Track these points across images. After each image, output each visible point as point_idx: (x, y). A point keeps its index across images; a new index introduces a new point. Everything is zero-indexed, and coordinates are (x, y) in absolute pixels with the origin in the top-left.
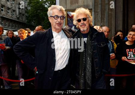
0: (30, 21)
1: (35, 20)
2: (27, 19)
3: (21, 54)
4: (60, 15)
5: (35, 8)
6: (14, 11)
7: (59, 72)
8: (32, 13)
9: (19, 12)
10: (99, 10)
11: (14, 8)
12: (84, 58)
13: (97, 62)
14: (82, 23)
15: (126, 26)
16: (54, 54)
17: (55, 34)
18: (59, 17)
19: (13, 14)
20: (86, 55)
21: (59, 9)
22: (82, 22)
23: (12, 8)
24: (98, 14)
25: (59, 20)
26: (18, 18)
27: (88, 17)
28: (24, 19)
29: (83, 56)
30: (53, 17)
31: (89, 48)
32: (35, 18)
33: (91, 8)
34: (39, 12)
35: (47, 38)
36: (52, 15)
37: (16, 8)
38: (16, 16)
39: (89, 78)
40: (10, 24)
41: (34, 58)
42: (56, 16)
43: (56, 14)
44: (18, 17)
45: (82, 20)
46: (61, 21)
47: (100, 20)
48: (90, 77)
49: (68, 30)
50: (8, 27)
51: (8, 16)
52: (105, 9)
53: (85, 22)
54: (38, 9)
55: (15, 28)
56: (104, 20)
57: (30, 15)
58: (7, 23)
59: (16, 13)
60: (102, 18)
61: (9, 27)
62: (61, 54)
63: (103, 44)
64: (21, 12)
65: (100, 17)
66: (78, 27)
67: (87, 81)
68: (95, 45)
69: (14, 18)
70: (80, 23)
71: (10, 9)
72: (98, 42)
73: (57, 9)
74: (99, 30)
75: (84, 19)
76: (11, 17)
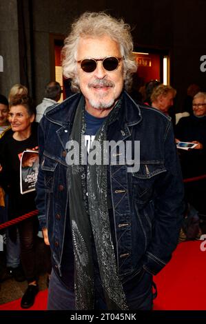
14: (99, 79)
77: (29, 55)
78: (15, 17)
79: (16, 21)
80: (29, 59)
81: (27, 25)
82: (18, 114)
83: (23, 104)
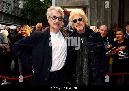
0: (25, 15)
1: (30, 14)
2: (22, 13)
3: (19, 53)
4: (58, 15)
5: (30, 2)
6: (9, 5)
7: (56, 73)
8: (27, 7)
9: (14, 5)
10: (95, 7)
11: (9, 2)
12: (81, 58)
13: (94, 63)
14: (78, 24)
15: (122, 23)
16: (50, 54)
17: (52, 34)
18: (57, 18)
19: (9, 8)
20: (82, 56)
21: (58, 10)
22: (78, 22)
23: (7, 1)
24: (94, 11)
25: (57, 20)
26: (13, 12)
27: (83, 17)
28: (19, 13)
29: (80, 57)
30: (51, 17)
31: (86, 48)
32: (30, 12)
33: (87, 4)
34: (34, 7)
35: (45, 38)
36: (51, 15)
37: (11, 1)
38: (12, 10)
39: (85, 78)
40: (6, 18)
41: (31, 57)
42: (54, 16)
43: (55, 15)
44: (13, 10)
45: (78, 20)
46: (59, 22)
47: (96, 16)
48: (87, 78)
49: (65, 30)
50: (3, 20)
51: (3, 10)
52: (101, 6)
53: (81, 22)
54: (33, 3)
55: (10, 22)
56: (100, 16)
57: (26, 9)
58: (2, 17)
59: (11, 7)
60: (98, 15)
61: (5, 21)
62: (57, 54)
63: (100, 44)
64: (16, 6)
65: (96, 14)
66: (74, 28)
67: (84, 82)
68: (92, 46)
69: (9, 11)
70: (76, 24)
71: (5, 2)
72: (94, 43)
73: (56, 10)
74: (95, 30)
75: (80, 20)
76: (6, 10)
77: (122, 16)
78: (118, 3)
79: (118, 5)
80: (122, 18)
81: (122, 6)
82: (119, 34)
83: (121, 31)
